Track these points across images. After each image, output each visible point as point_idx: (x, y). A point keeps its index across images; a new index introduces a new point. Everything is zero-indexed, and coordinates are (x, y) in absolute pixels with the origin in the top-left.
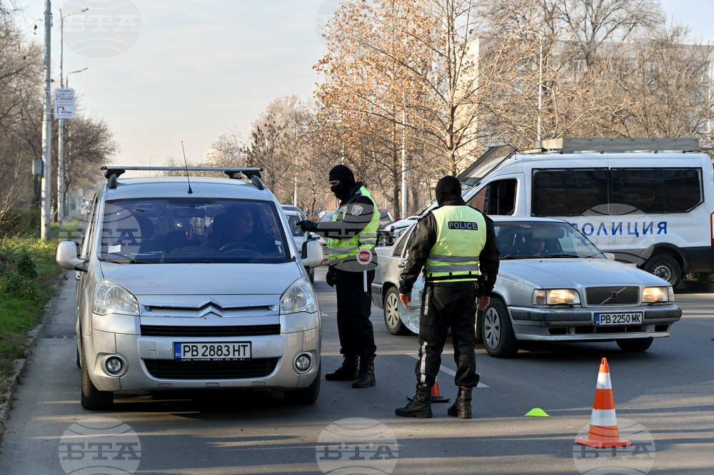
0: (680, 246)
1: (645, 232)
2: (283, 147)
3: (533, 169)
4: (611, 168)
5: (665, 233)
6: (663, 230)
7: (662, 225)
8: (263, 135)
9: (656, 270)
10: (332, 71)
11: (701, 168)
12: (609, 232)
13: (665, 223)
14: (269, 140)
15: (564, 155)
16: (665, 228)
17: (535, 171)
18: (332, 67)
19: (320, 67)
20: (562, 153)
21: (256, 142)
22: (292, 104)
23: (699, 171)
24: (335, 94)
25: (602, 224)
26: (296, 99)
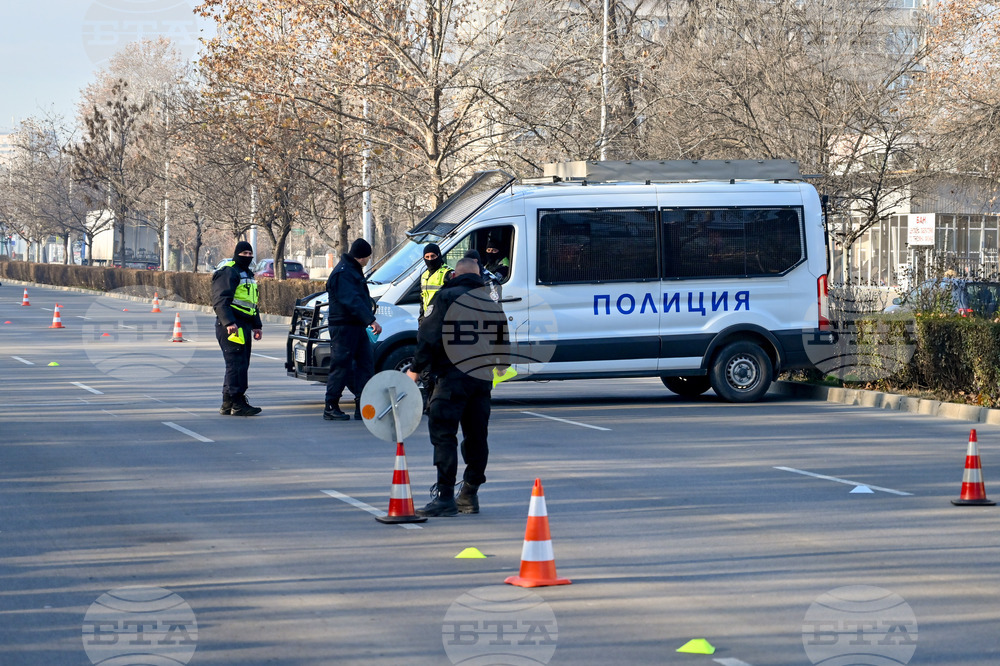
0: (770, 329)
1: (715, 308)
2: (143, 145)
3: (539, 210)
4: (662, 208)
5: (747, 308)
6: (743, 304)
7: (742, 297)
8: (104, 121)
9: (733, 366)
10: (227, 18)
11: (802, 207)
12: (660, 307)
13: (747, 293)
14: (115, 130)
15: (590, 187)
16: (746, 301)
17: (542, 214)
18: (227, 11)
19: (208, 10)
20: (585, 183)
21: (93, 135)
22: (159, 55)
23: (799, 211)
24: (232, 60)
25: (648, 296)
26: (166, 46)
